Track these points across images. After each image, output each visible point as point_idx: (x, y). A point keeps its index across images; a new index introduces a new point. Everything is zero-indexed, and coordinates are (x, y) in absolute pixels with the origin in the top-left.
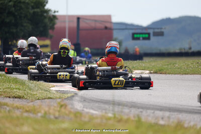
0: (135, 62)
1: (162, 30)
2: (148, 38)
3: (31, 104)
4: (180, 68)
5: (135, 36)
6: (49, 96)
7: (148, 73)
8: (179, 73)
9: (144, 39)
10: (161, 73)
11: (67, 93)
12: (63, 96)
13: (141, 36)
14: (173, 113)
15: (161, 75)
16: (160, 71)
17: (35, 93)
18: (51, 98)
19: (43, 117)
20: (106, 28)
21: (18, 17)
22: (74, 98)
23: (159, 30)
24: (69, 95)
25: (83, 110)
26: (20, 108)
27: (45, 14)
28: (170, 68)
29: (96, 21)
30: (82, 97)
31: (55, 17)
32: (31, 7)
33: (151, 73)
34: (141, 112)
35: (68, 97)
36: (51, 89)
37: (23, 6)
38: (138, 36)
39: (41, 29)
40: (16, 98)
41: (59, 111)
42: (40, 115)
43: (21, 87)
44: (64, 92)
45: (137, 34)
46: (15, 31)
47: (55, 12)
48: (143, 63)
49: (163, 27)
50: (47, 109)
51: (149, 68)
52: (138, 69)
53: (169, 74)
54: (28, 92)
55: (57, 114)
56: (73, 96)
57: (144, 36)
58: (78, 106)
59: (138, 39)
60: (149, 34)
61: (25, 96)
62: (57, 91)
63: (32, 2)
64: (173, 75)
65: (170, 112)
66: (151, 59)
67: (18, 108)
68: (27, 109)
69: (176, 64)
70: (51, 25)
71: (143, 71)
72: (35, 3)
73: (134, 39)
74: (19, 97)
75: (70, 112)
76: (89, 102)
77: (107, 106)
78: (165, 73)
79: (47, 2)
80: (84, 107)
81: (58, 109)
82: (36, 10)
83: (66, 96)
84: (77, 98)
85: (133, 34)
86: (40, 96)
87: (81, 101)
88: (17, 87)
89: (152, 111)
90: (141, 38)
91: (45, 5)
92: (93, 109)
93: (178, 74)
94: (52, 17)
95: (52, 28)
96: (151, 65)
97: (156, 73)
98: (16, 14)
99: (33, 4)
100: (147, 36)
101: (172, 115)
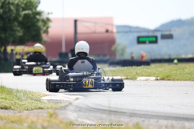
0: (140, 67)
1: (171, 33)
2: (156, 42)
3: (18, 114)
4: (191, 74)
5: (141, 39)
6: (40, 105)
7: (154, 80)
8: (190, 80)
9: (151, 42)
10: (169, 80)
11: (61, 103)
12: (56, 106)
13: (147, 39)
14: (180, 122)
15: (168, 81)
16: (167, 77)
17: (23, 103)
18: (42, 109)
19: (29, 127)
20: (107, 31)
21: (7, 20)
22: (67, 108)
23: (167, 33)
24: (63, 105)
25: (77, 120)
26: (5, 119)
27: (38, 17)
28: (179, 74)
29: (95, 23)
30: (77, 107)
31: (48, 20)
32: (21, 10)
33: (157, 80)
34: (144, 121)
35: (61, 107)
36: (43, 98)
37: (12, 7)
38: (144, 39)
39: (34, 33)
40: (2, 108)
41: (48, 121)
42: (26, 125)
43: (8, 97)
44: (57, 102)
45: (143, 37)
46: (3, 36)
47: (48, 14)
48: (149, 68)
49: (173, 29)
50: (35, 119)
51: (155, 74)
52: (143, 76)
53: (178, 80)
54: (15, 102)
55: (46, 124)
56: (67, 106)
57: (151, 39)
58: (72, 116)
59: (144, 42)
60: (156, 37)
61: (12, 106)
62: (49, 101)
63: (23, 3)
64: (182, 81)
65: (176, 120)
66: (158, 64)
67: (2, 119)
68: (13, 120)
69: (186, 69)
70: (45, 28)
71: (149, 78)
72: (26, 4)
73: (139, 42)
74: (6, 108)
75: (61, 122)
76: (84, 112)
77: (104, 116)
78: (174, 80)
79: (39, 3)
80: (78, 117)
81: (48, 119)
82: (26, 12)
83: (59, 105)
84: (71, 107)
85: (138, 38)
86: (30, 106)
87: (75, 111)
88: (3, 96)
89: (156, 120)
90: (147, 42)
91: (37, 6)
92: (88, 119)
93: (188, 80)
94: (45, 20)
95: (46, 32)
96: (157, 71)
97: (163, 79)
98: (5, 16)
99: (23, 6)
100: (154, 39)
101: (178, 123)
